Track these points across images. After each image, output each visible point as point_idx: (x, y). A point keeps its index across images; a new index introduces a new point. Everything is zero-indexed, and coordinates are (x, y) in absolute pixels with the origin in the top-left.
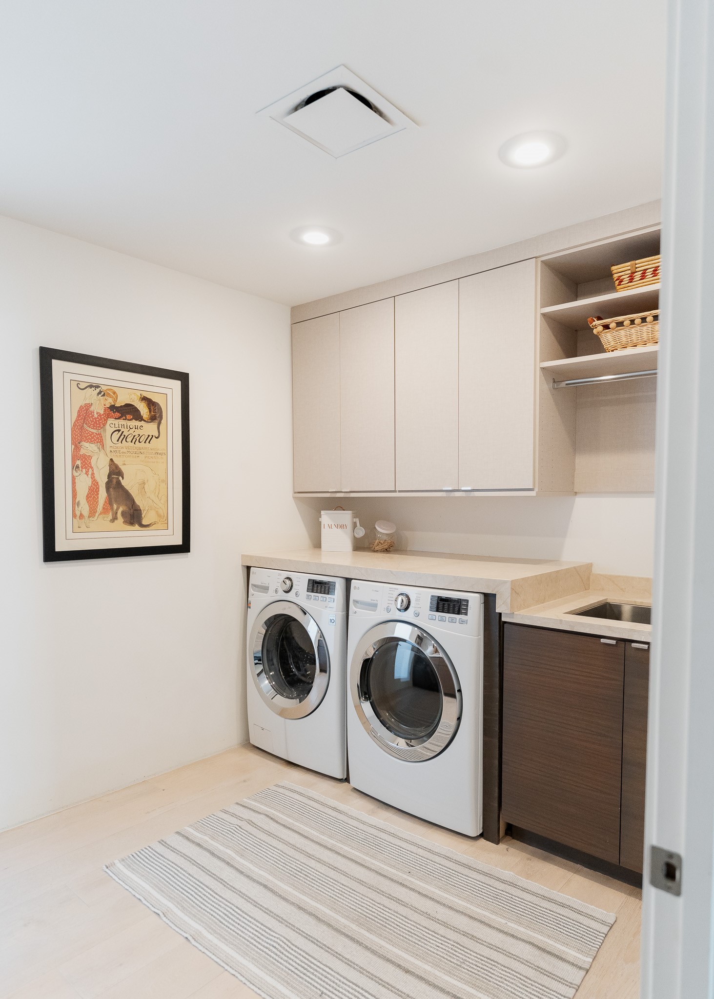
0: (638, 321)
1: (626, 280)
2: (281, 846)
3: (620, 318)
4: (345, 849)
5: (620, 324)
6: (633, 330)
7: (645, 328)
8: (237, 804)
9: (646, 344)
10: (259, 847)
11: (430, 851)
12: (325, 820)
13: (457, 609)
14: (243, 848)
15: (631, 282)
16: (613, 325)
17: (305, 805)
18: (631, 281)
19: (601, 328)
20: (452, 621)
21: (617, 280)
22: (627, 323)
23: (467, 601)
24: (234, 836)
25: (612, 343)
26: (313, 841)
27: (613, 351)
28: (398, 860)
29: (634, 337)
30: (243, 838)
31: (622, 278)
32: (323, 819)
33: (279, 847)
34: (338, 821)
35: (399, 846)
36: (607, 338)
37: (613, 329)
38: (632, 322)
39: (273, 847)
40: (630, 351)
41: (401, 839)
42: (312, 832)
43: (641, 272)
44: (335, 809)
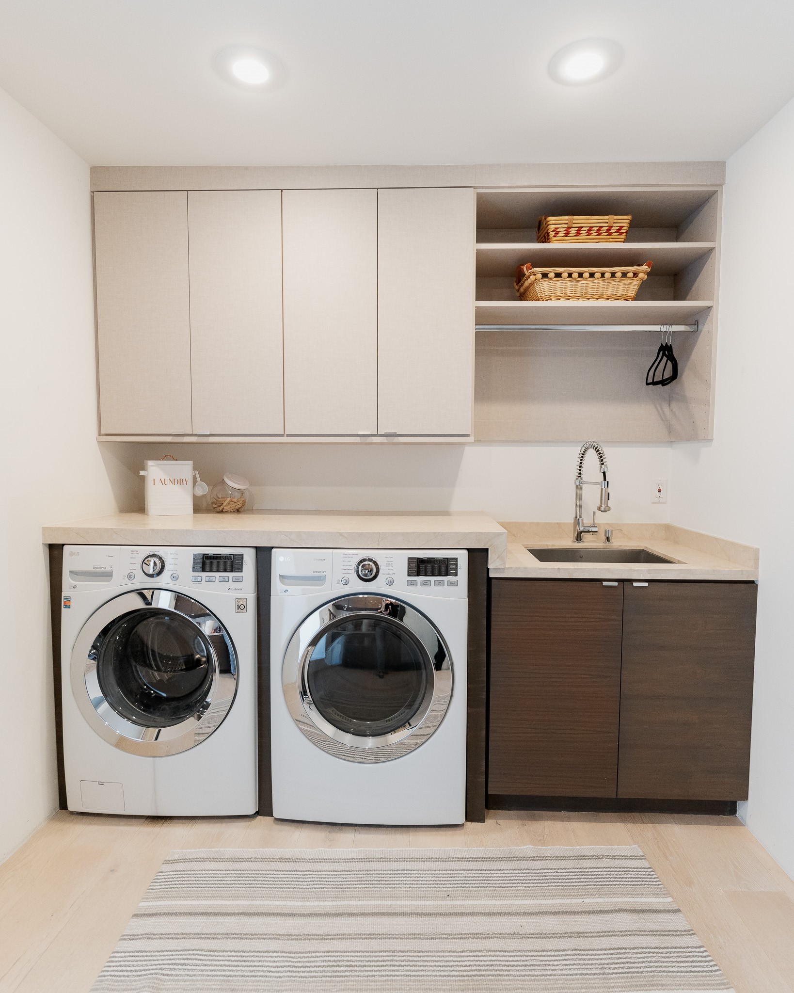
0: (575, 275)
1: (562, 233)
2: (273, 945)
3: (560, 270)
4: (355, 904)
5: (558, 275)
6: (569, 284)
7: (580, 283)
8: (136, 916)
9: (578, 299)
10: (243, 963)
11: (438, 860)
12: (286, 879)
13: (443, 570)
14: (222, 978)
15: (566, 236)
16: (552, 275)
17: (241, 872)
18: (567, 234)
19: (540, 276)
20: (439, 584)
21: (553, 231)
22: (565, 275)
23: (456, 559)
24: (188, 967)
25: (548, 293)
26: (303, 915)
27: (547, 300)
28: (422, 888)
29: (568, 291)
30: (205, 963)
31: (558, 230)
32: (284, 880)
33: (272, 949)
34: (304, 873)
35: (403, 870)
36: (544, 287)
37: (551, 279)
38: (570, 275)
39: (264, 952)
40: (563, 303)
41: (397, 860)
42: (289, 903)
43: (577, 229)
44: (282, 860)
